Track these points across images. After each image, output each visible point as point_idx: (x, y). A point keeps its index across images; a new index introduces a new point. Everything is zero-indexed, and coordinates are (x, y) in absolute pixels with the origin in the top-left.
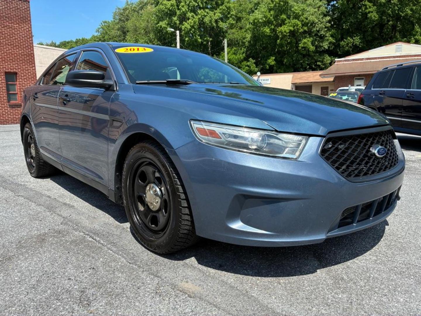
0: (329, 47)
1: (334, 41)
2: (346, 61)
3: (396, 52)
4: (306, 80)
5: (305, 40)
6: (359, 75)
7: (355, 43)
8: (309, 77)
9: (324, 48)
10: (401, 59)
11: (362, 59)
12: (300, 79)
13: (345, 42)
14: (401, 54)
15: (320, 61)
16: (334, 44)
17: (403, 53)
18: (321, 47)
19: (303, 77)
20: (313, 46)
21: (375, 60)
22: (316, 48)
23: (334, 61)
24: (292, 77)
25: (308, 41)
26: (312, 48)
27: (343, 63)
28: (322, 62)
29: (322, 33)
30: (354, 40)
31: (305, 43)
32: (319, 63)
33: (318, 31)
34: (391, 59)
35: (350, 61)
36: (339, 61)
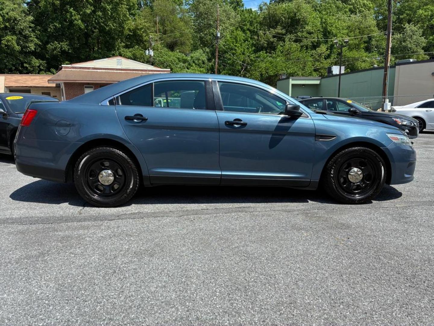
0: (35, 49)
1: (39, 42)
2: (73, 68)
3: (118, 65)
4: (23, 83)
5: (9, 38)
6: (88, 84)
7: (63, 49)
8: (27, 81)
9: (31, 49)
10: (123, 72)
11: (89, 68)
12: (16, 81)
13: (53, 46)
14: (122, 67)
15: (26, 63)
16: (39, 46)
17: (124, 67)
18: (27, 47)
19: (19, 80)
20: (18, 45)
21: (101, 71)
22: (22, 49)
23: (60, 67)
24: (4, 79)
25: (12, 39)
26: (18, 48)
27: (70, 69)
28: (30, 64)
29: (27, 32)
30: (61, 45)
31: (8, 41)
32: (25, 65)
33: (22, 30)
34: (115, 71)
35: (78, 69)
36: (66, 67)
